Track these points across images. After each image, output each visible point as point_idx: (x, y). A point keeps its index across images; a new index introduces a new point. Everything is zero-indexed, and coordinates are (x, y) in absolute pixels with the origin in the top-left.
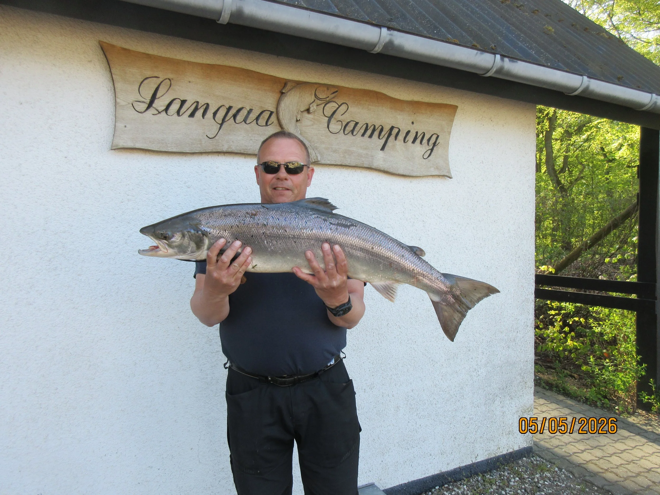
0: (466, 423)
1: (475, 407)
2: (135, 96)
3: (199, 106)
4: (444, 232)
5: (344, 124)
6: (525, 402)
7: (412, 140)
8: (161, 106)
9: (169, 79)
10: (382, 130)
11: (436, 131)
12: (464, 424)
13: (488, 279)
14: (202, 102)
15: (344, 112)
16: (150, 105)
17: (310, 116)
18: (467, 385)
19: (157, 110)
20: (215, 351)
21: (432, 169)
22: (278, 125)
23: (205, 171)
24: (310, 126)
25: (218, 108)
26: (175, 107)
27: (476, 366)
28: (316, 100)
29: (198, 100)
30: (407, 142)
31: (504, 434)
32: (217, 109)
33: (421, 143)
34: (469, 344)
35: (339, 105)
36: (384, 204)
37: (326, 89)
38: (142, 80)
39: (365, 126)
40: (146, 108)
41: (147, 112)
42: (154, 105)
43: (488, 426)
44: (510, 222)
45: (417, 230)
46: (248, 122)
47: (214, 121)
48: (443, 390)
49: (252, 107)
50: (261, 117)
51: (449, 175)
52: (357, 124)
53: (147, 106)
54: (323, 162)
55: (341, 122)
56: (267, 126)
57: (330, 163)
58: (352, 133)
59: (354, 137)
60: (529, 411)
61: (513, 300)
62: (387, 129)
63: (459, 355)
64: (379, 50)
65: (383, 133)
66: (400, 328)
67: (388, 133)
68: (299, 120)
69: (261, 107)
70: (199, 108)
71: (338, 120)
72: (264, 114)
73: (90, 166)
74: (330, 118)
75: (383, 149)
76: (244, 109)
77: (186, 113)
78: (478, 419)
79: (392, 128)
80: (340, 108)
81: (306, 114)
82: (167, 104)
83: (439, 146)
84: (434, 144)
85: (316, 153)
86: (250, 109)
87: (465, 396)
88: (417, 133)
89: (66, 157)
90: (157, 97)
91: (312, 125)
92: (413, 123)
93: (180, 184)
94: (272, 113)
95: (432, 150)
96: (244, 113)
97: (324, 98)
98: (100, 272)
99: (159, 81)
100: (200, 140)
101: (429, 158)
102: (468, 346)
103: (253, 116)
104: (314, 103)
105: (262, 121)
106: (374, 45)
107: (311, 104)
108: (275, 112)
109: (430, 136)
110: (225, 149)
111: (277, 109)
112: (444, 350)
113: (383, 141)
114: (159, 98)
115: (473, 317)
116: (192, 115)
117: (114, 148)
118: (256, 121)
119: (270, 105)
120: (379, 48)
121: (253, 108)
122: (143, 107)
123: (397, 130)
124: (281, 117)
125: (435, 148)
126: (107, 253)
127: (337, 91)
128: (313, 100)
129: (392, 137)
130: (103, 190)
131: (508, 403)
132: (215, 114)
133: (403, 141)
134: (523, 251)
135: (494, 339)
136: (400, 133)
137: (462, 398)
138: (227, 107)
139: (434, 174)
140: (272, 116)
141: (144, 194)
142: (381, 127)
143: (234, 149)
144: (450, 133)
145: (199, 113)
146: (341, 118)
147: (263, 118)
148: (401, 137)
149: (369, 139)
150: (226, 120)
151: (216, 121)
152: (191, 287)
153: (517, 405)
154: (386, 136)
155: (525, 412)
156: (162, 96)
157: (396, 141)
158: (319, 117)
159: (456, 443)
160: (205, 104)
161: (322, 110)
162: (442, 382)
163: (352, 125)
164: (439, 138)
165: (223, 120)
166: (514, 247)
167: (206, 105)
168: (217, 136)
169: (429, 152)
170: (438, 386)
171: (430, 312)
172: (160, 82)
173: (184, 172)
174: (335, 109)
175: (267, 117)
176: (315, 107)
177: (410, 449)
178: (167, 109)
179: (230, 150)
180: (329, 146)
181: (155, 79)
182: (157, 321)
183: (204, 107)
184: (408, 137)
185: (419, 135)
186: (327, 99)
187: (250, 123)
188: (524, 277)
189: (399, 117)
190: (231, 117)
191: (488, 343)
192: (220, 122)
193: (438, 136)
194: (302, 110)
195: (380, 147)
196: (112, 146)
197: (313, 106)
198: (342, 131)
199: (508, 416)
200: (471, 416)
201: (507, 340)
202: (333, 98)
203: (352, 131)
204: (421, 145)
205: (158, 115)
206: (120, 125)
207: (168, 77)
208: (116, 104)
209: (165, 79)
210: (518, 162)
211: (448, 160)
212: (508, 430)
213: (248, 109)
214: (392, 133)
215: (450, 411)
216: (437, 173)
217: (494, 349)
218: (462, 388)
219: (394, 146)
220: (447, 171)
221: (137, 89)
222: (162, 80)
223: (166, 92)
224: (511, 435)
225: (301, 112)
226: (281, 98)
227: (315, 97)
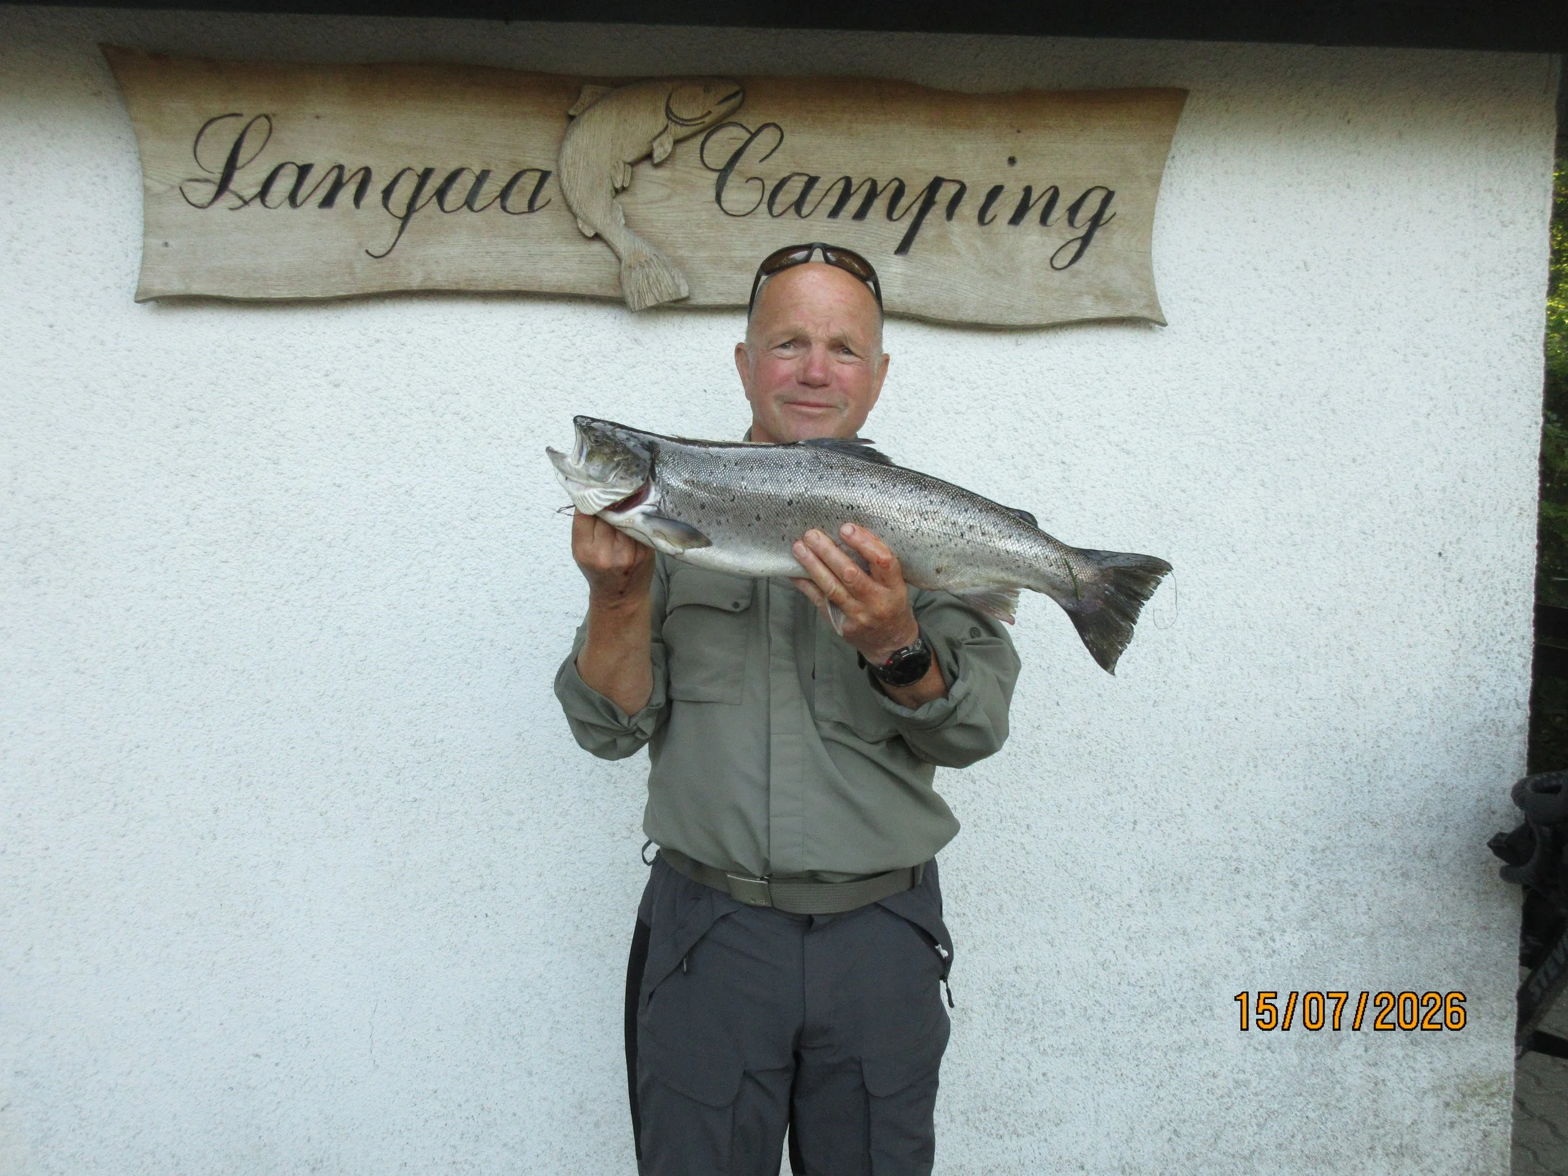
0: (1220, 1093)
1: (1256, 1049)
2: (181, 168)
3: (346, 177)
4: (1142, 496)
5: (770, 185)
6: (1473, 1061)
7: (1010, 214)
8: (251, 186)
9: (267, 117)
10: (899, 192)
11: (1103, 176)
12: (1211, 1096)
13: (1322, 650)
14: (353, 164)
15: (769, 151)
16: (223, 186)
17: (661, 173)
18: (1226, 976)
19: (241, 198)
20: (410, 799)
21: (1087, 301)
22: (563, 206)
23: (378, 341)
24: (661, 201)
25: (394, 175)
26: (284, 185)
27: (1266, 923)
28: (672, 127)
29: (342, 162)
30: (992, 220)
31: (1379, 1151)
32: (391, 179)
33: (1044, 219)
34: (1236, 850)
35: (753, 131)
36: (919, 414)
37: (701, 90)
38: (201, 126)
39: (841, 185)
40: (211, 196)
41: (217, 204)
42: (232, 186)
43: (1312, 1115)
44: (1421, 461)
45: (1037, 491)
46: (476, 206)
47: (385, 210)
48: (1132, 981)
49: (488, 164)
50: (515, 189)
51: (1156, 317)
52: (812, 181)
53: (212, 189)
54: (701, 300)
55: (760, 183)
56: (533, 211)
57: (725, 302)
58: (798, 211)
59: (803, 221)
60: (1492, 1095)
61: (1428, 721)
62: (916, 187)
63: (1194, 882)
65: (904, 202)
66: (974, 782)
67: (923, 197)
68: (624, 189)
69: (514, 162)
70: (344, 181)
71: (749, 176)
72: (523, 179)
73: (102, 343)
74: (724, 174)
75: (903, 248)
76: (465, 172)
77: (312, 198)
78: (1267, 1087)
79: (936, 184)
80: (756, 140)
81: (645, 169)
82: (263, 181)
83: (1114, 225)
84: (1096, 221)
85: (673, 278)
86: (483, 171)
87: (1217, 1011)
88: (1028, 190)
89: (51, 326)
90: (239, 164)
91: (669, 198)
92: (1012, 161)
93: (315, 378)
95: (1086, 240)
96: (466, 181)
97: (693, 116)
98: (132, 591)
99: (241, 124)
100: (350, 265)
101: (1075, 266)
102: (1235, 856)
103: (491, 188)
104: (664, 137)
105: (518, 200)
107: (655, 139)
109: (1078, 195)
110: (416, 281)
112: (1137, 861)
113: (903, 226)
114: (243, 167)
115: (1256, 767)
116: (328, 201)
117: (141, 298)
118: (502, 201)
119: (536, 153)
121: (492, 168)
122: (205, 192)
123: (953, 189)
124: (566, 184)
125: (1098, 234)
126: (146, 548)
127: (736, 94)
128: (660, 128)
129: (938, 211)
130: (133, 400)
131: (1400, 1054)
132: (387, 193)
133: (976, 221)
134: (1478, 559)
135: (1340, 844)
136: (966, 196)
137: (1207, 1014)
138: (420, 170)
139: (1091, 314)
140: (546, 185)
141: (228, 404)
142: (896, 184)
143: (440, 280)
144: (1156, 181)
145: (346, 196)
146: (758, 169)
147: (519, 192)
148: (969, 208)
149: (856, 224)
150: (420, 202)
151: (392, 211)
152: (346, 634)
153: (1438, 1065)
154: (915, 209)
155: (1474, 1095)
156: (252, 160)
157: (954, 222)
158: (690, 173)
159: (1180, 1150)
160: (360, 170)
161: (698, 151)
163: (796, 187)
164: (1114, 200)
165: (411, 208)
167: (363, 172)
168: (393, 251)
169: (1076, 246)
170: (1113, 968)
171: (1083, 741)
172: (243, 127)
173: (323, 347)
174: (738, 145)
175: (531, 188)
176: (669, 147)
177: (1006, 1138)
178: (263, 193)
179: (429, 285)
180: (721, 253)
181: (232, 119)
182: (264, 714)
183: (359, 177)
184: (995, 204)
185: (1034, 196)
186: (711, 119)
187: (482, 210)
188: (1482, 648)
189: (960, 147)
190: (431, 198)
191: (1318, 856)
192: (402, 212)
193: (1109, 196)
194: (629, 160)
195: (896, 244)
196: (137, 294)
197: (662, 145)
198: (764, 207)
199: (1397, 1095)
200: (1242, 1076)
201: (1398, 852)
203: (798, 205)
204: (1045, 228)
205: (243, 210)
206: (156, 242)
207: (264, 112)
208: (146, 189)
209: (259, 117)
210: (1465, 255)
211: (1149, 268)
212: (1397, 1142)
213: (477, 171)
214: (938, 198)
215: (1157, 1048)
216: (1105, 311)
217: (1342, 875)
218: (1206, 985)
219: (943, 237)
220: (1143, 302)
221: (190, 149)
222: (248, 120)
223: (262, 149)
224: (1407, 1161)
225: (625, 163)
226: (566, 130)
227: (669, 118)
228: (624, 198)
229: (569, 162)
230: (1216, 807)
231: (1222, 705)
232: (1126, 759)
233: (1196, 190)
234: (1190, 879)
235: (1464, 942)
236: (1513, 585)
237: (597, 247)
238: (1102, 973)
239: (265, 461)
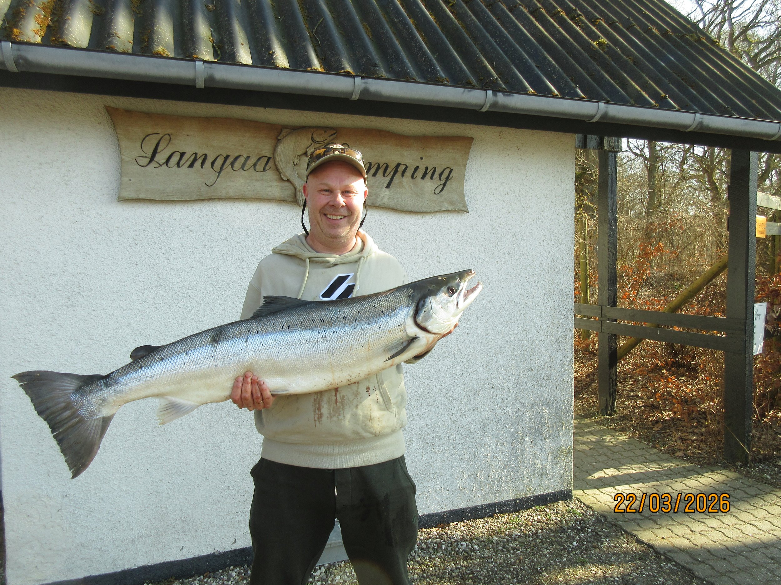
2: (137, 152)
3: (198, 157)
6: (562, 443)
7: (421, 176)
8: (162, 159)
9: (169, 135)
10: (387, 168)
11: (449, 164)
13: (516, 315)
14: (200, 152)
16: (152, 159)
18: (490, 422)
19: (159, 164)
21: (445, 204)
22: (275, 169)
23: (207, 215)
25: (216, 157)
26: (175, 159)
27: (502, 404)
28: (314, 144)
29: (196, 152)
30: (416, 178)
32: (214, 158)
33: (432, 178)
34: (492, 381)
37: (323, 132)
38: (144, 137)
40: (148, 163)
41: (150, 166)
42: (155, 159)
44: (542, 255)
45: (430, 266)
46: (245, 169)
47: (212, 169)
48: (462, 426)
49: (249, 154)
51: (466, 209)
53: (149, 160)
56: (265, 171)
60: (568, 453)
61: (546, 336)
62: (392, 166)
63: (480, 393)
64: (357, 98)
65: (388, 171)
67: (394, 170)
68: (297, 164)
69: (258, 154)
70: (197, 159)
72: (261, 160)
73: (101, 215)
75: (388, 186)
76: (241, 157)
77: (186, 164)
79: (398, 165)
81: (304, 158)
82: (167, 157)
83: (453, 180)
84: (447, 179)
86: (247, 156)
87: (488, 434)
88: (427, 168)
89: (80, 209)
90: (158, 152)
92: (422, 158)
93: (183, 228)
94: (269, 159)
95: (444, 185)
96: (241, 160)
97: (321, 141)
99: (159, 137)
100: (200, 188)
101: (441, 193)
103: (250, 163)
104: (311, 147)
105: (260, 167)
106: (351, 94)
107: (308, 147)
108: (273, 158)
109: (442, 170)
110: (223, 194)
111: (274, 154)
112: (463, 386)
113: (388, 179)
114: (160, 152)
115: (498, 353)
116: (191, 166)
117: (120, 200)
118: (254, 167)
119: (266, 151)
120: (355, 95)
121: (251, 155)
122: (145, 161)
123: (404, 167)
124: (277, 162)
125: (448, 183)
127: (335, 133)
128: (310, 144)
129: (399, 175)
131: (541, 443)
132: (213, 163)
133: (411, 178)
134: (559, 285)
135: (523, 377)
136: (408, 169)
137: (485, 435)
138: (225, 155)
139: (446, 209)
140: (270, 162)
142: (386, 165)
143: (231, 194)
144: (465, 166)
145: (198, 164)
147: (260, 164)
148: (409, 173)
149: (373, 178)
150: (224, 168)
151: (215, 169)
153: (552, 445)
154: (392, 173)
155: (562, 454)
156: (163, 150)
157: (404, 178)
160: (203, 154)
162: (461, 418)
164: (453, 172)
165: (221, 168)
166: (547, 282)
168: (215, 184)
169: (441, 187)
170: (456, 423)
172: (160, 138)
173: (186, 217)
175: (265, 163)
176: (312, 150)
177: (424, 483)
178: (167, 162)
179: (228, 196)
181: (156, 135)
183: (203, 157)
184: (416, 173)
185: (429, 170)
186: (325, 142)
187: (247, 170)
188: (560, 313)
189: (405, 153)
190: (229, 165)
191: (516, 381)
192: (218, 170)
193: (451, 170)
194: (301, 153)
195: (386, 185)
196: (119, 198)
197: (310, 150)
199: (541, 456)
201: (539, 378)
202: (333, 139)
204: (432, 180)
205: (159, 168)
206: (125, 179)
207: (168, 133)
208: (122, 160)
209: (165, 135)
210: (552, 191)
211: (463, 194)
212: (541, 471)
213: (245, 156)
214: (399, 170)
215: (470, 448)
216: (451, 208)
217: (523, 387)
218: (485, 426)
219: (401, 183)
220: (462, 205)
221: (140, 145)
222: (162, 136)
223: (166, 146)
224: (544, 477)
225: (298, 156)
226: (276, 144)
227: (313, 141)
228: (297, 167)
229: (279, 155)
230: (486, 367)
231: (487, 334)
232: (459, 353)
233: (475, 169)
234: (479, 391)
235: (558, 405)
236: (568, 293)
237: (287, 184)
238: (453, 425)
239: (164, 259)
